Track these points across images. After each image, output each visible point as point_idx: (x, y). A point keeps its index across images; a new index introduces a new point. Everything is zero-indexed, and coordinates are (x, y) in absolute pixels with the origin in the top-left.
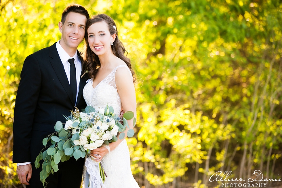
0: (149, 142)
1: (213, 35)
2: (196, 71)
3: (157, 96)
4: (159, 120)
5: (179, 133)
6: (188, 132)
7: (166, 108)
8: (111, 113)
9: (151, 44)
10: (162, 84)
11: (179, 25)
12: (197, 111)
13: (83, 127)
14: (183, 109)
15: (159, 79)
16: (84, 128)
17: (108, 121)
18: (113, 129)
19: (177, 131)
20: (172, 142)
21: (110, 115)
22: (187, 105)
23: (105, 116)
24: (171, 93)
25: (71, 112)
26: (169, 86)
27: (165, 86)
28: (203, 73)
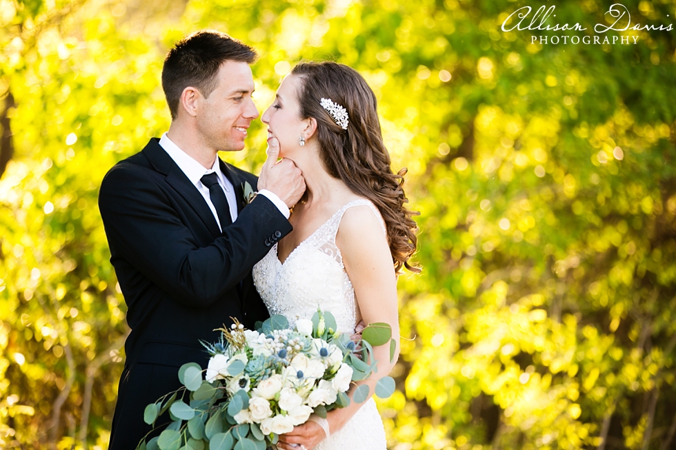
0: (437, 402)
1: (603, 106)
2: (560, 204)
3: (456, 276)
4: (464, 341)
5: (519, 376)
6: (543, 371)
7: (482, 306)
8: (331, 330)
9: (435, 132)
10: (467, 242)
11: (512, 79)
12: (566, 312)
13: (258, 374)
14: (527, 309)
15: (462, 227)
16: (259, 376)
17: (324, 353)
18: (336, 375)
19: (513, 370)
20: (501, 400)
21: (328, 336)
22: (537, 299)
23: (314, 339)
24: (493, 266)
25: (221, 331)
26: (488, 248)
27: (476, 246)
28: (579, 209)
